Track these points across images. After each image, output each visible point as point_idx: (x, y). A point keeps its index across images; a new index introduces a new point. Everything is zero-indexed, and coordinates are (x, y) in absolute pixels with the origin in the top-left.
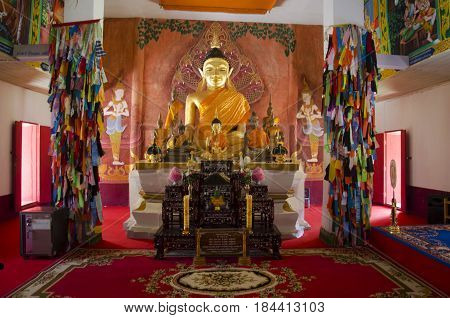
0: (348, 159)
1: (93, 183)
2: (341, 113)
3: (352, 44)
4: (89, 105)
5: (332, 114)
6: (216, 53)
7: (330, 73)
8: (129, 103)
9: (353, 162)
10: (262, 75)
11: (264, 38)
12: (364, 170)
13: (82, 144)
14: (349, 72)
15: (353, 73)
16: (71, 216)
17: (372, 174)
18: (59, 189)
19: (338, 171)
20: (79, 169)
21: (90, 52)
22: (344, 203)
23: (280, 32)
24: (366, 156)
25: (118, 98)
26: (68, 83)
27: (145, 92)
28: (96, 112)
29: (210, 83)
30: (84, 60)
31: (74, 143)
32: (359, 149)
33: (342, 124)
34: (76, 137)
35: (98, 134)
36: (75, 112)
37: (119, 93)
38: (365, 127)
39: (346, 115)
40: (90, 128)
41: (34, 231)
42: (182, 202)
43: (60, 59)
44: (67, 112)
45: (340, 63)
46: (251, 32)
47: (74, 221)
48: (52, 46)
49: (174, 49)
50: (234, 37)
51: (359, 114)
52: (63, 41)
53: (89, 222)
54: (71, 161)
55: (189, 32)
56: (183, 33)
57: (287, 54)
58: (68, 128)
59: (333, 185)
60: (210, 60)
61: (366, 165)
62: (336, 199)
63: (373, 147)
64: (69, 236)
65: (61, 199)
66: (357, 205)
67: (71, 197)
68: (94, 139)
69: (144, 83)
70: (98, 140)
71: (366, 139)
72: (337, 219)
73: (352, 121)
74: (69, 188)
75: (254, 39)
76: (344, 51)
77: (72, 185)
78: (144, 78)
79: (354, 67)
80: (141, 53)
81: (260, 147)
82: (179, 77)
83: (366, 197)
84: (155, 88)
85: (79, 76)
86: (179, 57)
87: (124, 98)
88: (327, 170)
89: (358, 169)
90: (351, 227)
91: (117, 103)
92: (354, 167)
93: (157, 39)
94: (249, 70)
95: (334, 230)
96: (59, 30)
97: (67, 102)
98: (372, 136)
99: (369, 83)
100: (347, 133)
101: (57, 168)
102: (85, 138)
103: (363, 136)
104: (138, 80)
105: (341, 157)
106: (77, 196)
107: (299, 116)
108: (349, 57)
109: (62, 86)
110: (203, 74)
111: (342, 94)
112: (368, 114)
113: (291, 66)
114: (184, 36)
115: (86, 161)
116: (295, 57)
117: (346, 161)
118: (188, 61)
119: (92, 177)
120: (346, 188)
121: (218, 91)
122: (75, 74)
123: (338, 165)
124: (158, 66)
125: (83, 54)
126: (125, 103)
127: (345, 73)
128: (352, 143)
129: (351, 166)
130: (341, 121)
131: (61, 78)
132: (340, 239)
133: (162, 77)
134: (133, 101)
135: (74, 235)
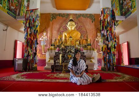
0: (108, 45)
1: (35, 52)
2: (105, 32)
3: (108, 12)
4: (35, 30)
5: (103, 32)
6: (71, 20)
7: (102, 21)
8: (47, 37)
9: (109, 46)
10: (85, 28)
11: (86, 18)
12: (113, 48)
13: (32, 41)
14: (107, 20)
15: (109, 20)
16: (29, 62)
17: (116, 49)
18: (26, 53)
19: (105, 48)
20: (31, 48)
21: (36, 17)
22: (107, 58)
23: (90, 16)
24: (114, 44)
25: (44, 35)
26: (29, 25)
27: (52, 33)
28: (37, 32)
29: (70, 28)
30: (34, 19)
31: (30, 41)
32: (111, 42)
33: (106, 35)
34: (31, 39)
35: (37, 38)
36: (31, 33)
37: (45, 34)
38: (113, 35)
39: (107, 32)
40: (35, 37)
41: (18, 64)
42: (59, 56)
43: (28, 19)
44: (29, 33)
45: (105, 18)
46: (82, 16)
47: (29, 63)
48: (26, 16)
49: (60, 22)
50: (77, 18)
51: (111, 32)
52: (29, 14)
53: (33, 63)
54: (29, 46)
55: (65, 17)
56: (63, 17)
57: (93, 22)
58: (29, 37)
59: (104, 52)
60: (70, 22)
61: (113, 46)
62: (105, 56)
63: (115, 41)
64: (28, 67)
65: (26, 56)
66: (111, 59)
67: (29, 56)
68: (36, 40)
69: (52, 31)
70: (37, 40)
71: (113, 39)
72: (106, 63)
73: (109, 34)
74: (28, 53)
75: (83, 18)
76: (106, 15)
77: (29, 53)
78: (52, 30)
79: (109, 19)
80: (51, 23)
81: (83, 44)
82: (62, 29)
83: (114, 56)
84: (55, 32)
85: (32, 23)
86: (62, 23)
87: (46, 35)
88: (102, 48)
89: (111, 48)
90: (110, 65)
91: (44, 36)
92: (110, 47)
93: (55, 19)
94: (82, 27)
95: (105, 66)
96: (28, 12)
97: (29, 30)
98: (115, 38)
99: (113, 23)
100: (108, 37)
101: (25, 48)
102: (33, 39)
103: (112, 38)
104: (50, 30)
105: (106, 44)
106: (30, 56)
107: (96, 40)
108: (107, 16)
109: (28, 26)
110: (68, 26)
111: (105, 26)
112: (113, 32)
113: (94, 25)
114: (63, 18)
115: (33, 46)
116: (95, 23)
117: (108, 46)
118: (64, 25)
119: (35, 50)
120: (108, 53)
121: (72, 31)
122: (31, 23)
123: (105, 46)
124: (56, 26)
125: (34, 17)
126: (46, 36)
127: (106, 20)
128: (109, 40)
129: (109, 47)
130: (105, 34)
131: (28, 24)
132: (107, 69)
133: (57, 29)
134: (49, 36)
135: (29, 67)
